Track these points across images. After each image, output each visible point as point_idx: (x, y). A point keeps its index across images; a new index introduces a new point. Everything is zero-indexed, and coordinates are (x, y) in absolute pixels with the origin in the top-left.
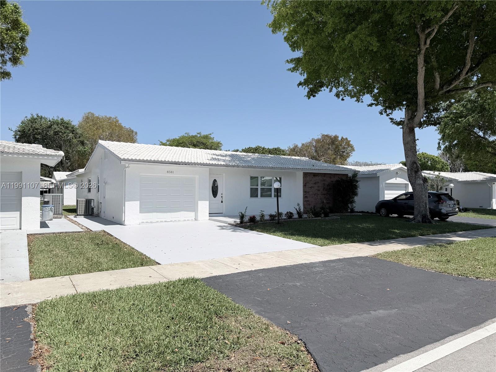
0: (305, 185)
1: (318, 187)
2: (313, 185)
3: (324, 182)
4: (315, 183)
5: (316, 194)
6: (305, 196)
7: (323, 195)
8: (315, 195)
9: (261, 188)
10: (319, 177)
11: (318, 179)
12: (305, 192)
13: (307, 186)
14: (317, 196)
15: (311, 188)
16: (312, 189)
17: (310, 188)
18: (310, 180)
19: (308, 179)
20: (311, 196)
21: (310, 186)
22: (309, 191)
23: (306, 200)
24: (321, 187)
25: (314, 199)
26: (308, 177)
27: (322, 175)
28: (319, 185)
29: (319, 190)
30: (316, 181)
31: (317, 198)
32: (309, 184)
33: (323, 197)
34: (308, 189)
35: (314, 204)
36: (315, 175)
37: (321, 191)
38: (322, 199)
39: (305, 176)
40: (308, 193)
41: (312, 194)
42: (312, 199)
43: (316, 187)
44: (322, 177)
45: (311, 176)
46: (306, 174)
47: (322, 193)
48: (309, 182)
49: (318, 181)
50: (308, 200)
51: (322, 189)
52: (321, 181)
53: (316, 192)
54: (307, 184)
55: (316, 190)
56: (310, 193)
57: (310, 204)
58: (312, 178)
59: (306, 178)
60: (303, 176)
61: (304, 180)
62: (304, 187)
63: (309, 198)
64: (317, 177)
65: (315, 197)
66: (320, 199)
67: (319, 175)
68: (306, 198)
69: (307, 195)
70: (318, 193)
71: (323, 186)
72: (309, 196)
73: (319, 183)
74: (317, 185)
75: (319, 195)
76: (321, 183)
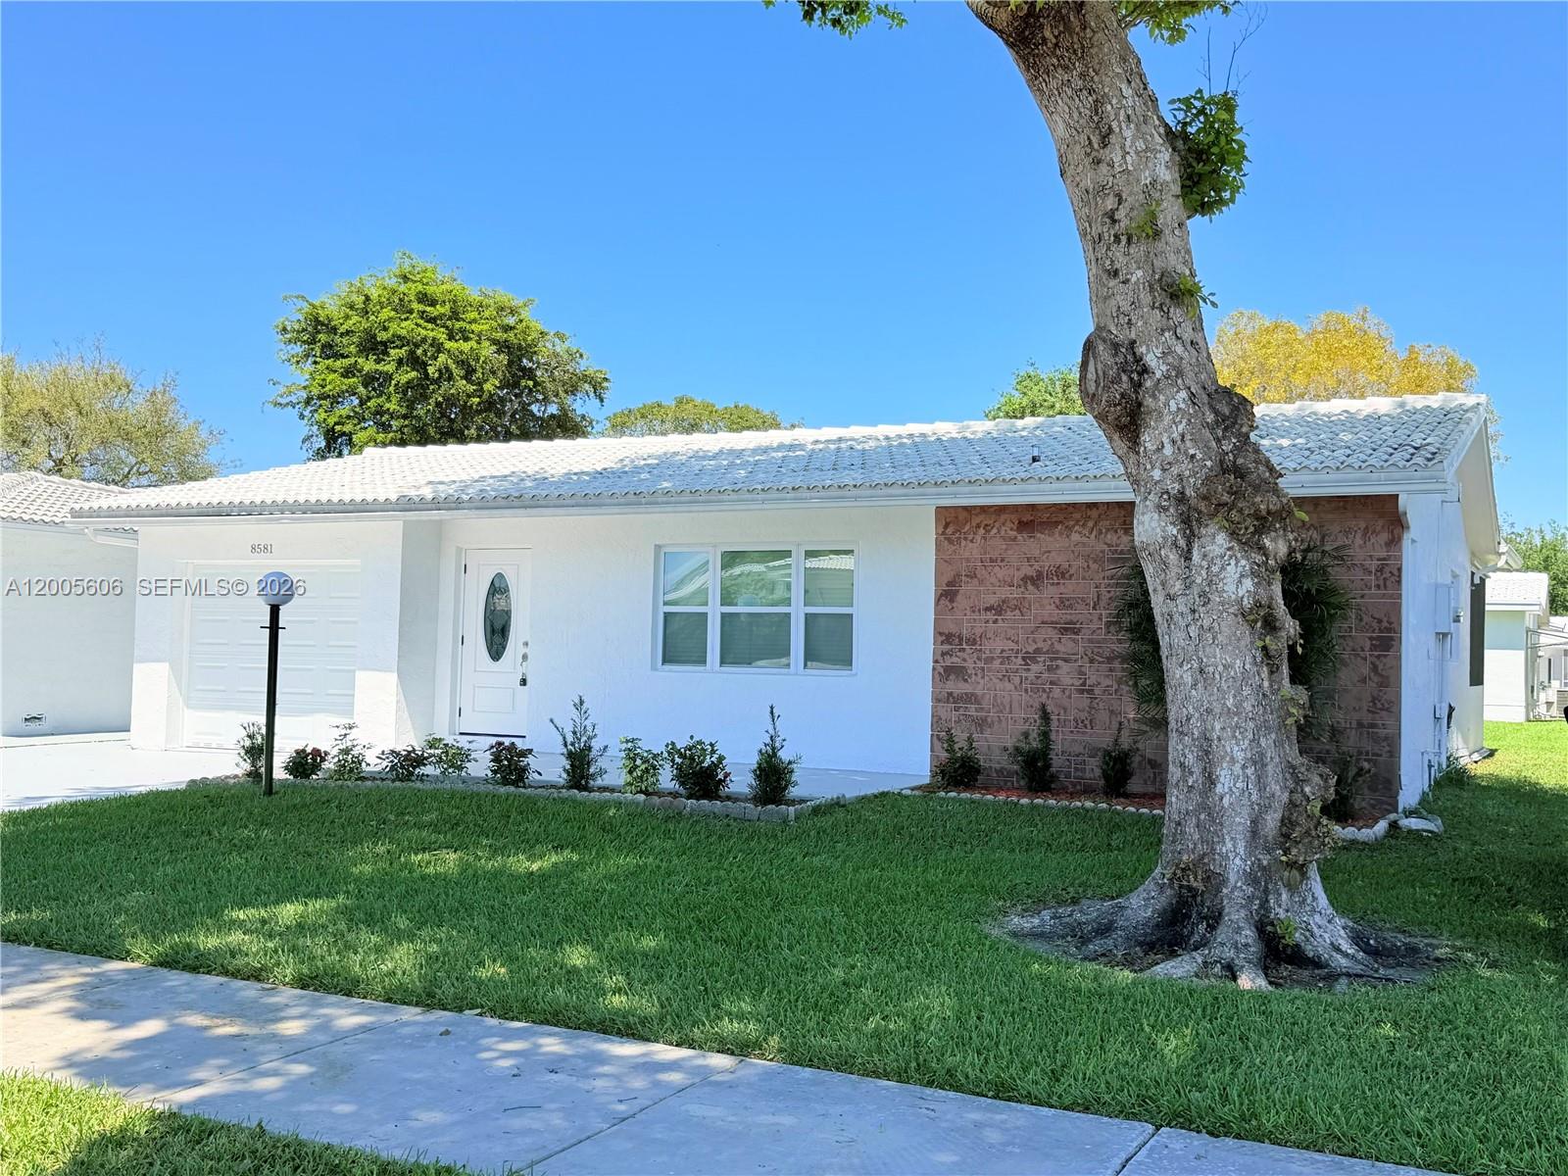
0: (947, 594)
1: (1063, 603)
2: (1014, 594)
4: (1036, 580)
5: (1038, 651)
6: (949, 661)
7: (1110, 660)
8: (1029, 659)
9: (724, 616)
10: (1075, 537)
11: (1053, 548)
12: (946, 638)
13: (959, 598)
14: (1050, 669)
15: (998, 609)
16: (1009, 615)
17: (987, 609)
18: (994, 557)
19: (971, 550)
20: (996, 664)
21: (992, 600)
22: (978, 631)
23: (950, 694)
24: (1094, 608)
25: (1026, 691)
26: (972, 541)
27: (1099, 516)
28: (1069, 588)
29: (1069, 629)
30: (1046, 564)
31: (1052, 683)
32: (981, 582)
33: (1108, 676)
34: (969, 621)
35: (1026, 720)
36: (1032, 519)
37: (1085, 634)
38: (1097, 691)
39: (949, 531)
40: (974, 643)
41: (1003, 651)
42: (1007, 685)
43: (1044, 603)
44: (1100, 533)
45: (995, 531)
46: (965, 514)
47: (1096, 650)
48: (981, 572)
49: (1059, 559)
50: (966, 694)
51: (1100, 619)
52: (1095, 561)
53: (1045, 641)
54: (966, 588)
55: (1043, 623)
56: (987, 646)
57: (989, 720)
58: (1004, 547)
59: (963, 543)
60: (941, 530)
61: (942, 561)
62: (942, 602)
63: (979, 679)
64: (1057, 535)
65: (1031, 675)
66: (1082, 692)
67: (1072, 523)
68: (952, 677)
69: (964, 660)
70: (1057, 646)
71: (1105, 597)
72: (983, 669)
73: (1067, 576)
74: (1050, 591)
75: (1066, 660)
76: (1087, 575)
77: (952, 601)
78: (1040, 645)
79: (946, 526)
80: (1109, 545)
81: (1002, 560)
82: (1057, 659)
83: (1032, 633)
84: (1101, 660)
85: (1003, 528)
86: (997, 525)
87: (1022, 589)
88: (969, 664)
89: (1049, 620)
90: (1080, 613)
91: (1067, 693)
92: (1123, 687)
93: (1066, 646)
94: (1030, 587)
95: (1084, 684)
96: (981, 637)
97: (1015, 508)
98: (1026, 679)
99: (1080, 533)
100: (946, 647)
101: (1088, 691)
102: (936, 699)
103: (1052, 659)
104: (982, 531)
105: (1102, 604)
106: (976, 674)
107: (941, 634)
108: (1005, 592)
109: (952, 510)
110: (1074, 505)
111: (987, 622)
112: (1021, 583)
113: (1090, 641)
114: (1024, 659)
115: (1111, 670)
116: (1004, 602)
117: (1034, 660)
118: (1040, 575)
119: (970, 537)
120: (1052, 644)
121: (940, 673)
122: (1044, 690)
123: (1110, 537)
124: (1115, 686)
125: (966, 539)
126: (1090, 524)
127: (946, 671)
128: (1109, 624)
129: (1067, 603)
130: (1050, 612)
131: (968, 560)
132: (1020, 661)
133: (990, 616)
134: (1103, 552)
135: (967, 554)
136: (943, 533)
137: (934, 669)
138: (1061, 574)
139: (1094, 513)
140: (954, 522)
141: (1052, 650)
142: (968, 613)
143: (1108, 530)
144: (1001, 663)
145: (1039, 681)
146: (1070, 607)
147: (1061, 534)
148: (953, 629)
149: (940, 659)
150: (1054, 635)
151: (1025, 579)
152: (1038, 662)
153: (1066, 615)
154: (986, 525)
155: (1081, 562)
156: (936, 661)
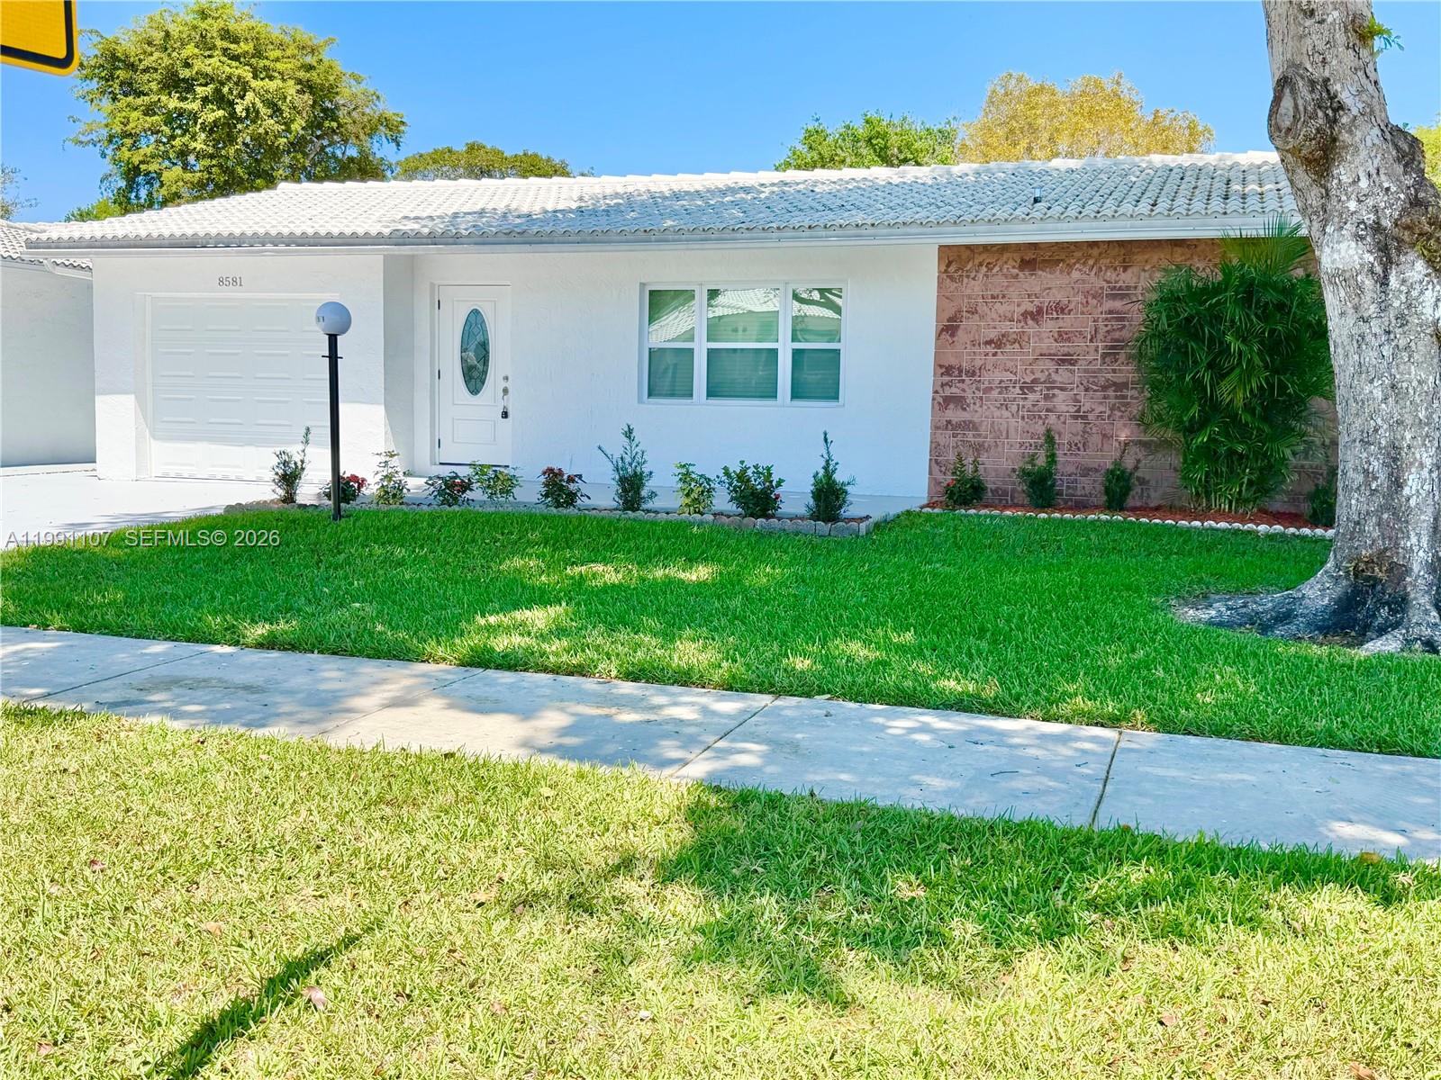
0: (948, 328)
1: (1062, 336)
2: (1014, 328)
3: (1118, 304)
4: (1036, 315)
5: (1035, 381)
6: (948, 392)
7: (1104, 388)
8: (1027, 388)
10: (1075, 275)
11: (1054, 285)
12: (946, 370)
13: (960, 333)
15: (997, 343)
16: (1009, 348)
17: (989, 343)
18: (995, 294)
19: (974, 287)
20: (995, 394)
21: (993, 334)
22: (978, 363)
23: (949, 422)
24: (1091, 341)
25: (1023, 418)
26: (974, 279)
27: (1100, 254)
28: (1067, 322)
29: (1066, 360)
30: (1046, 301)
31: (1048, 410)
32: (982, 317)
33: (1101, 403)
34: (969, 354)
35: (1021, 445)
36: (1033, 257)
37: (1082, 365)
38: (1091, 416)
39: (952, 269)
40: (973, 374)
41: (1001, 382)
42: (1006, 414)
43: (1043, 336)
44: (1100, 269)
45: (997, 269)
46: (968, 252)
47: (1091, 380)
48: (982, 309)
49: (1059, 296)
50: (964, 422)
51: (1097, 351)
52: (1094, 297)
53: (1042, 371)
54: (967, 323)
55: (1041, 355)
56: (986, 377)
57: (986, 445)
58: (1006, 284)
59: (965, 280)
60: (943, 269)
61: (943, 296)
62: (942, 337)
63: (977, 408)
64: (1058, 272)
65: (1028, 404)
66: (1076, 418)
67: (1073, 261)
68: (952, 406)
69: (964, 390)
70: (1054, 376)
71: (1103, 330)
72: (981, 398)
73: (1066, 311)
74: (1049, 326)
75: (1062, 389)
76: (1085, 310)
77: (952, 335)
78: (1038, 375)
79: (949, 264)
80: (1108, 282)
81: (1004, 297)
82: (1053, 388)
83: (1030, 364)
84: (1095, 388)
85: (1006, 266)
86: (1000, 263)
87: (1022, 324)
88: (969, 394)
89: (1047, 352)
90: (1079, 345)
91: (1062, 419)
92: (1116, 412)
93: (1062, 376)
94: (1030, 322)
95: (1078, 411)
96: (980, 369)
97: (1018, 247)
98: (1023, 407)
99: (1080, 270)
100: (946, 379)
101: (1082, 418)
102: (936, 427)
103: (1048, 389)
104: (984, 269)
105: (1100, 336)
106: (974, 404)
107: (941, 366)
108: (1006, 327)
109: (955, 249)
110: (1076, 244)
111: (987, 355)
112: (1021, 318)
113: (1086, 371)
114: (1021, 388)
115: (1105, 398)
116: (1003, 336)
117: (1032, 390)
118: (1040, 311)
119: (973, 275)
120: (1050, 374)
121: (940, 403)
122: (1040, 417)
123: (1110, 275)
124: (1108, 412)
125: (968, 277)
126: (1091, 262)
127: (945, 401)
128: (1104, 356)
129: (1065, 336)
130: (1048, 344)
131: (969, 297)
132: (1018, 390)
133: (990, 349)
134: (1102, 288)
135: (968, 292)
136: (946, 271)
137: (934, 399)
138: (1061, 309)
139: (1095, 252)
140: (956, 260)
141: (1049, 380)
142: (968, 346)
143: (1107, 268)
144: (1000, 393)
145: (1036, 409)
146: (1069, 340)
147: (1062, 272)
148: (953, 361)
149: (940, 390)
150: (1052, 366)
151: (1025, 314)
152: (1035, 391)
153: (1065, 347)
154: (989, 263)
155: (1080, 298)
156: (936, 392)
